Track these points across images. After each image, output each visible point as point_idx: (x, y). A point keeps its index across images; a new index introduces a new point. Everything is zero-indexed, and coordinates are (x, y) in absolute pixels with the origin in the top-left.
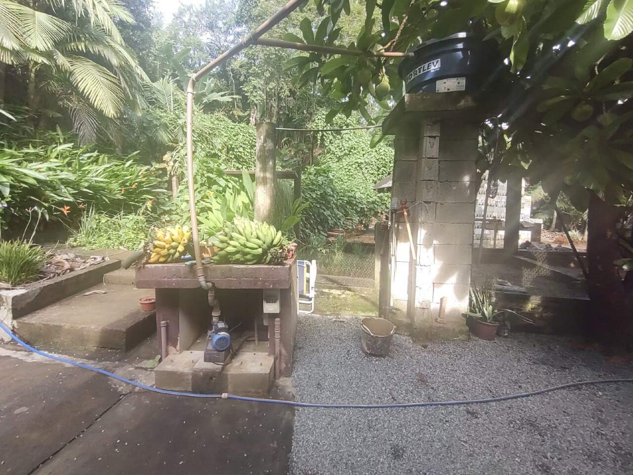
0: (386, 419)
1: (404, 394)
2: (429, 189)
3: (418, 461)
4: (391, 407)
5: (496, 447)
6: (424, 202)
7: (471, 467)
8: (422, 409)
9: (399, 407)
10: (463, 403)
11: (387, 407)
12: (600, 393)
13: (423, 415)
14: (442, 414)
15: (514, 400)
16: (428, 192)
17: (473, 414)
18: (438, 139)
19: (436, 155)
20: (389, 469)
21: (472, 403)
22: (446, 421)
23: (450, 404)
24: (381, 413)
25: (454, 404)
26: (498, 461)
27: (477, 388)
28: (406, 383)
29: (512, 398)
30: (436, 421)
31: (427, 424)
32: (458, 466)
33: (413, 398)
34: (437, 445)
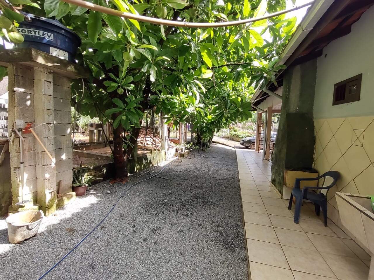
0: (72, 260)
1: (70, 243)
2: (50, 115)
3: (102, 260)
4: (69, 253)
5: (119, 231)
6: (47, 123)
7: (119, 244)
8: (85, 241)
9: (73, 250)
10: (97, 226)
11: (67, 256)
12: (129, 195)
13: (87, 243)
14: (94, 236)
15: (111, 212)
16: (49, 117)
17: (104, 227)
18: (52, 83)
19: (52, 94)
20: (95, 274)
21: (100, 224)
22: (98, 237)
23: (93, 230)
24: (67, 260)
25: (94, 230)
26: (124, 235)
27: (96, 217)
28: (65, 238)
29: (110, 213)
30: (95, 241)
31: (92, 245)
32: (115, 247)
33: (76, 241)
34: (103, 248)
